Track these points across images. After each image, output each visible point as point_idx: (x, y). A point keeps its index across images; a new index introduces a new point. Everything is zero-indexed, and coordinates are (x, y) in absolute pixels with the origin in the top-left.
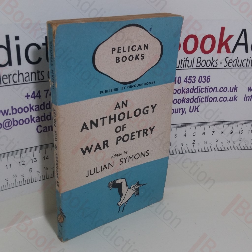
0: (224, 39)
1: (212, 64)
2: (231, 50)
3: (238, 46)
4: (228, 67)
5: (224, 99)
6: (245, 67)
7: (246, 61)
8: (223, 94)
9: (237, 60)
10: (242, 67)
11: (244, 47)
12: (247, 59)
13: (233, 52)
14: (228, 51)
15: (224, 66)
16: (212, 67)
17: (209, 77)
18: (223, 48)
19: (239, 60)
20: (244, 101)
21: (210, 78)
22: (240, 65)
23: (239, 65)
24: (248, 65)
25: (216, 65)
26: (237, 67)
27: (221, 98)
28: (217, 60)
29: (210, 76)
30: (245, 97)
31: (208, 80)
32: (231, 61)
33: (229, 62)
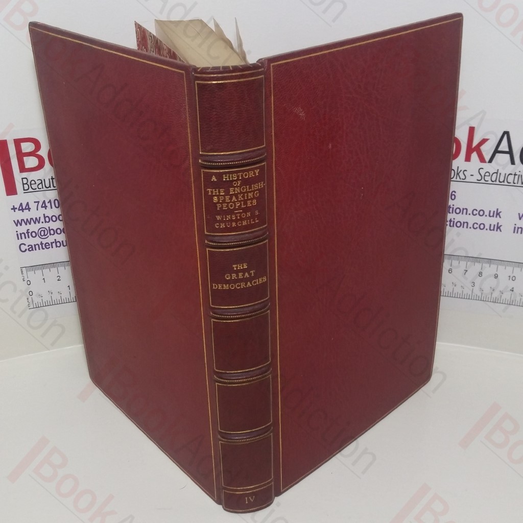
0: (475, 143)
1: (458, 176)
2: (487, 158)
3: (497, 155)
4: (483, 181)
5: (481, 227)
6: (512, 184)
7: (513, 176)
8: (479, 219)
9: (497, 173)
10: (506, 183)
11: (508, 156)
12: (514, 173)
13: (490, 161)
14: (482, 159)
15: (478, 180)
16: (458, 179)
17: (453, 193)
18: (474, 156)
19: (500, 174)
20: (514, 232)
21: (455, 194)
22: (504, 181)
23: (501, 181)
24: (516, 181)
25: (464, 178)
26: (498, 182)
27: (475, 224)
28: (466, 171)
29: (455, 192)
30: (515, 227)
31: (453, 197)
32: (487, 174)
33: (485, 176)
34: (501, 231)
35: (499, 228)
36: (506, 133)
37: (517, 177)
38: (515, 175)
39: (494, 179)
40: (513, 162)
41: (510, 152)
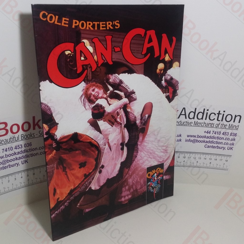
34: (181, 141)
35: (180, 140)
36: (184, 108)
37: (187, 123)
38: (186, 122)
39: (179, 124)
40: (186, 118)
41: (185, 115)
